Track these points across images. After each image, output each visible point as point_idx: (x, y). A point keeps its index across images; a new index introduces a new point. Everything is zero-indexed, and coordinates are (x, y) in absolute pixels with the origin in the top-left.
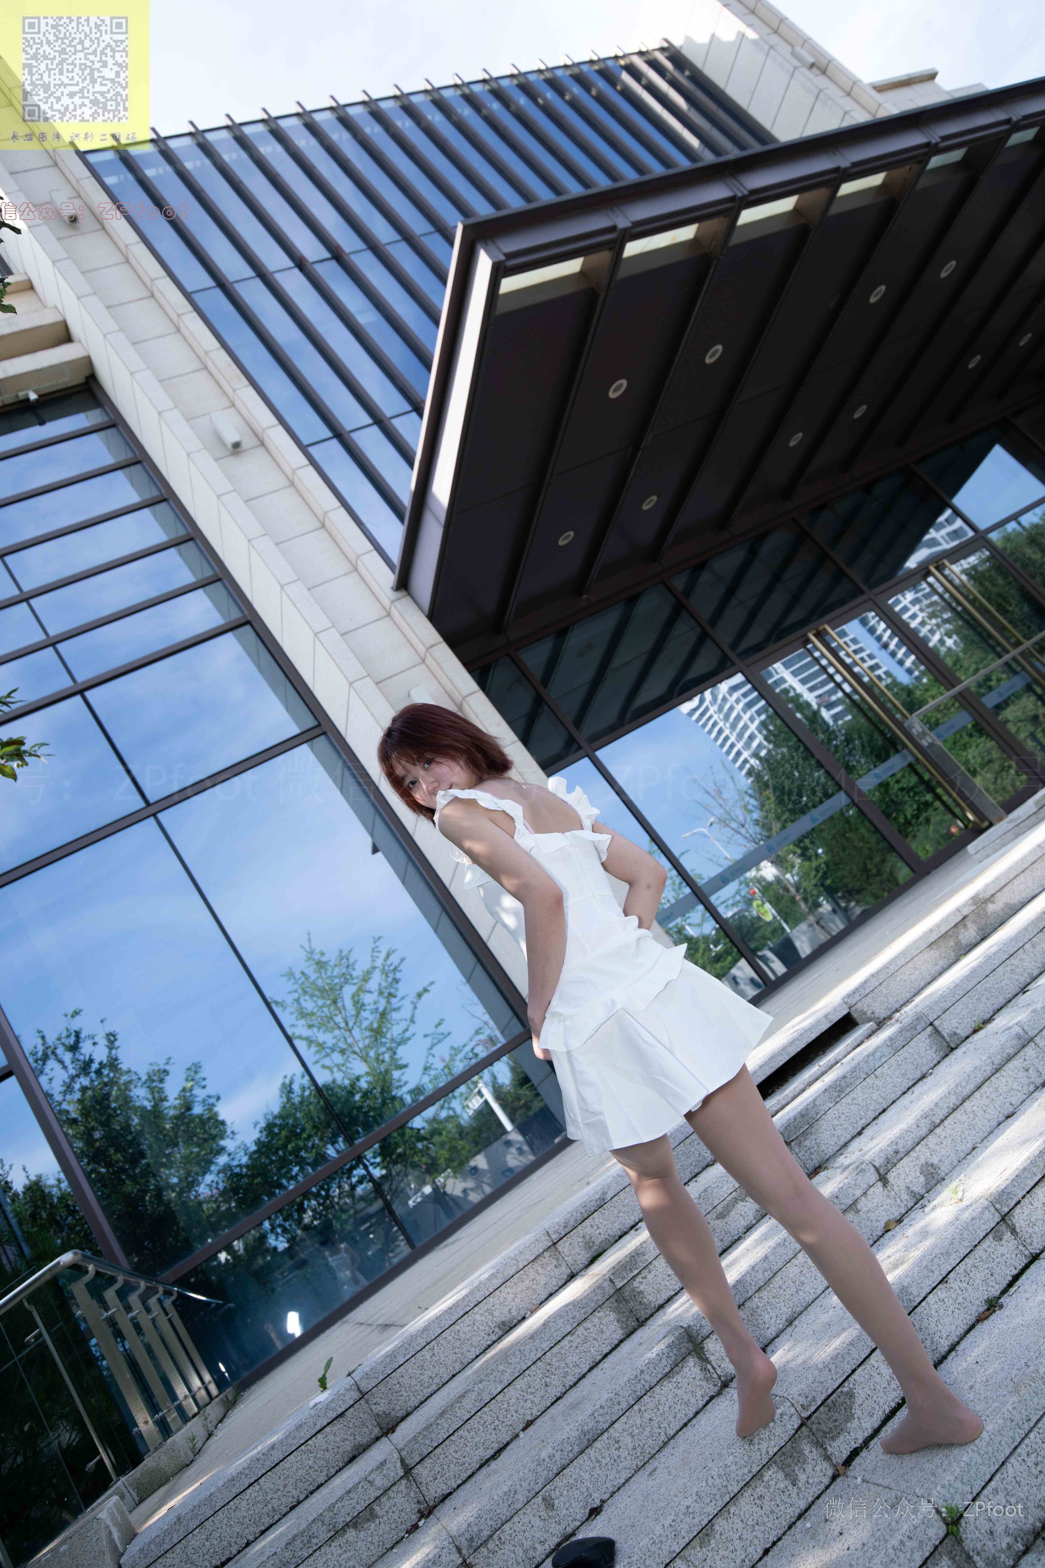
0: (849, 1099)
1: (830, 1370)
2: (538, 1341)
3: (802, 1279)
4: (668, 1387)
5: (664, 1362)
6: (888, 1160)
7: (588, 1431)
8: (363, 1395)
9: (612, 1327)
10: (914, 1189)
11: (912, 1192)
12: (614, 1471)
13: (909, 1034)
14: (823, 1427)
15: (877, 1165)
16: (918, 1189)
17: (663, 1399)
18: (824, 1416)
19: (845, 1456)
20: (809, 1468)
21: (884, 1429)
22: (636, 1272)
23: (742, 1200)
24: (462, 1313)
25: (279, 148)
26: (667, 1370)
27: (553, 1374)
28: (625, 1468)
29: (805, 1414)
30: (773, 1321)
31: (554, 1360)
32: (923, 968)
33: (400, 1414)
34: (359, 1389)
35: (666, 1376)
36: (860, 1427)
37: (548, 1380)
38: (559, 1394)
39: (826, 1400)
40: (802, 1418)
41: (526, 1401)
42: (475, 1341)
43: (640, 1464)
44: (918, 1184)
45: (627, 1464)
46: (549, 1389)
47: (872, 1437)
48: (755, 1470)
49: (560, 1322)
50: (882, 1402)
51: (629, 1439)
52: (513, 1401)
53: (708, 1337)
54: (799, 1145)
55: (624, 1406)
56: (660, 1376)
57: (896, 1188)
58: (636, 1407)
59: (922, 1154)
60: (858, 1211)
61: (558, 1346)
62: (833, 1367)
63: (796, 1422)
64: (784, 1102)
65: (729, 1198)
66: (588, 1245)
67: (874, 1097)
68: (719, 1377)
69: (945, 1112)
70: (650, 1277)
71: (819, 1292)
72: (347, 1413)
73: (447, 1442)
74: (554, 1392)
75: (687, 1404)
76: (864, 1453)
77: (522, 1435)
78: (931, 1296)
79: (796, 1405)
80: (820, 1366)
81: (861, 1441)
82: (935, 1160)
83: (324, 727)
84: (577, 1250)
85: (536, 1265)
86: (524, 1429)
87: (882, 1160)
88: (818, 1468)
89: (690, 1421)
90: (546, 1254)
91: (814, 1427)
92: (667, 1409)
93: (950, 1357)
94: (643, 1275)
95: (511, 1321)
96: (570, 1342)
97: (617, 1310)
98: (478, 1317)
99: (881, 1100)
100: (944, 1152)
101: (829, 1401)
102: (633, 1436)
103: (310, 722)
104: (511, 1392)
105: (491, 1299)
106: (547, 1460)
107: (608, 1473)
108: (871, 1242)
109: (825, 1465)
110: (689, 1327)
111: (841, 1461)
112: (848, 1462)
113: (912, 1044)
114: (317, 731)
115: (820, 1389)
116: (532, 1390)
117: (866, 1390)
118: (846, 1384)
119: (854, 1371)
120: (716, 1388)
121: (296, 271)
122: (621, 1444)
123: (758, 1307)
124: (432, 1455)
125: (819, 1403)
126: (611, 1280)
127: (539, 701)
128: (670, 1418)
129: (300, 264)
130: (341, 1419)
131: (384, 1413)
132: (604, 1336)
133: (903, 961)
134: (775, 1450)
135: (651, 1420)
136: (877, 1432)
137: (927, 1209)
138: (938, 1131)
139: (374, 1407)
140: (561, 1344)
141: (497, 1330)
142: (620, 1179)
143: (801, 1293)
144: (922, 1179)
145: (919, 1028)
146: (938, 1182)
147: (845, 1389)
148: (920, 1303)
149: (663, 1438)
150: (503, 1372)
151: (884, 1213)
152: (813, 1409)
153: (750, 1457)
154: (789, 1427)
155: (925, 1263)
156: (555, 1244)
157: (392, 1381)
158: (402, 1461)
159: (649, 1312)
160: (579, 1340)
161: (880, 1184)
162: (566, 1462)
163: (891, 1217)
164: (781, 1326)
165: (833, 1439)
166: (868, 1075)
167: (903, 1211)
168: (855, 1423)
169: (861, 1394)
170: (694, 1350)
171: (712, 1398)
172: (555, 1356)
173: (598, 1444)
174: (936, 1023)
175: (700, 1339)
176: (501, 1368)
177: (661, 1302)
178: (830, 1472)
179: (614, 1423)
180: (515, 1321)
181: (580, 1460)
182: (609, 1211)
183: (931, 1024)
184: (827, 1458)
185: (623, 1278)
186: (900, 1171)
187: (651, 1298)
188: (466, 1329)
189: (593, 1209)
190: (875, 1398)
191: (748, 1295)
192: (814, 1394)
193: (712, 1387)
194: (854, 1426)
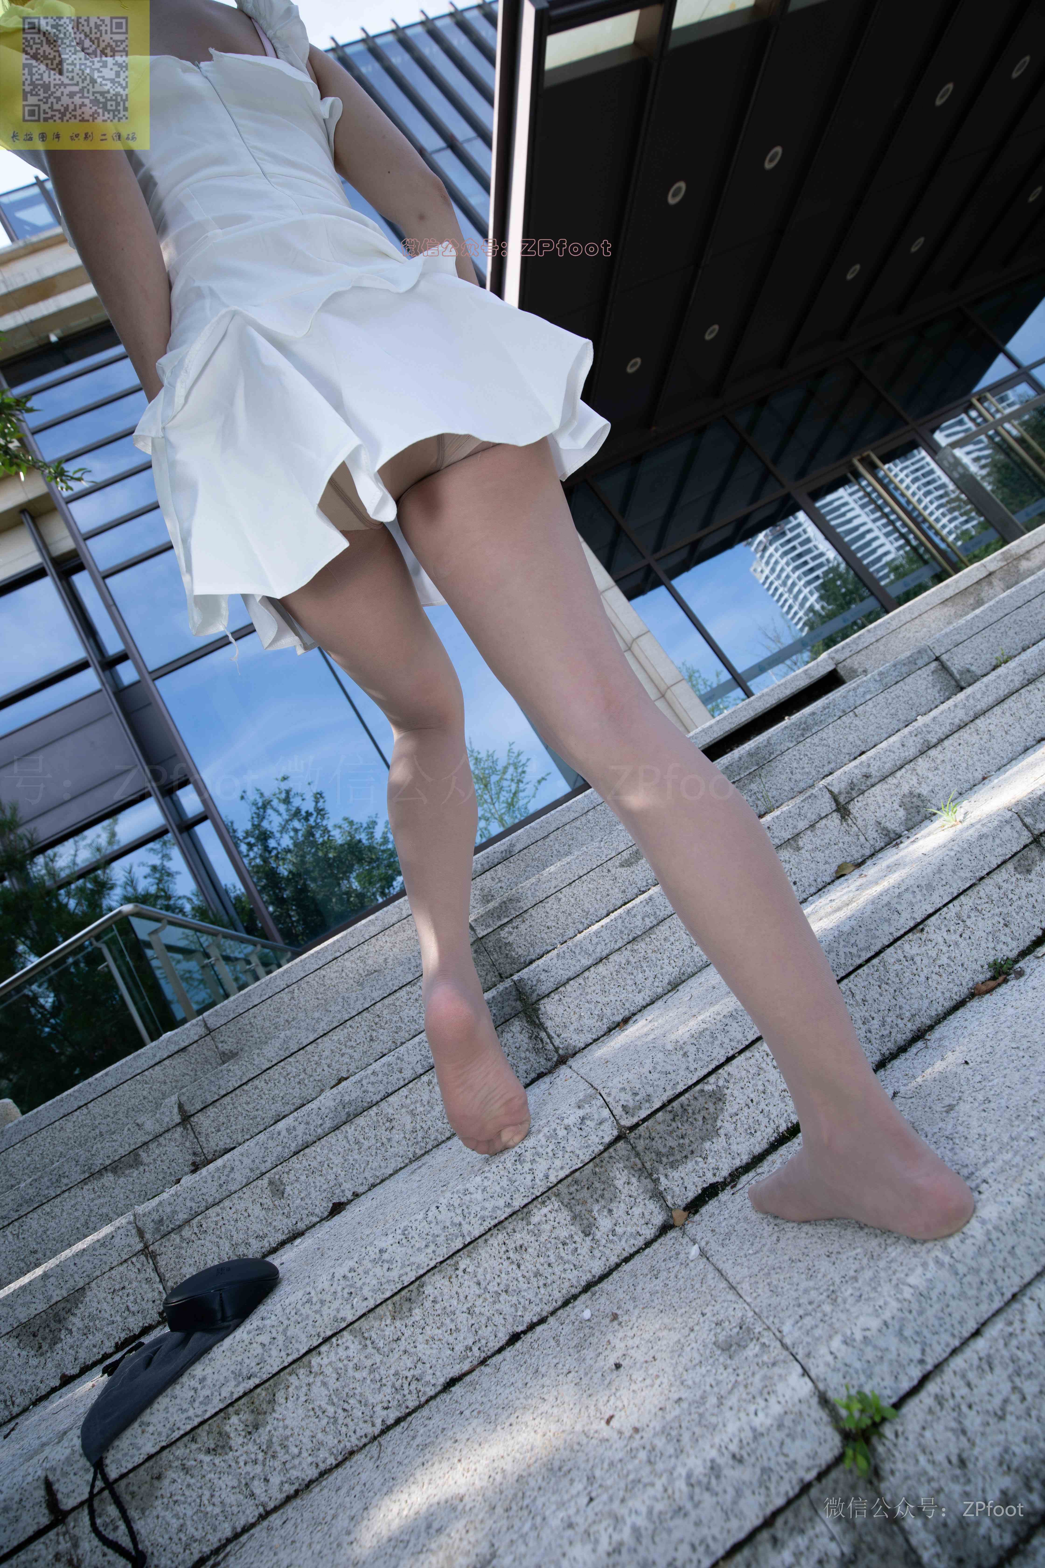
0: (816, 739)
1: (685, 1055)
2: (367, 989)
6: (852, 786)
7: (350, 1103)
8: (210, 1031)
10: (888, 825)
11: (885, 829)
12: (380, 1157)
13: (905, 669)
14: (658, 1145)
15: (836, 790)
16: (893, 825)
18: (661, 1128)
19: (691, 1195)
20: (619, 1210)
21: (770, 1158)
22: (506, 920)
24: (330, 958)
27: (381, 1027)
28: (396, 1155)
29: (627, 1122)
30: (648, 983)
31: (385, 1012)
32: (933, 625)
34: (206, 1025)
36: (728, 1149)
37: (374, 1034)
39: (670, 1101)
40: (620, 1127)
41: (343, 1055)
43: (419, 1152)
44: (895, 820)
45: (401, 1150)
46: (374, 1045)
47: (747, 1168)
48: (517, 1203)
49: (399, 970)
50: (774, 1112)
51: (408, 1119)
52: (327, 1053)
53: (548, 995)
55: (408, 1074)
57: (860, 822)
58: (425, 1078)
59: (905, 781)
60: (798, 849)
61: (393, 997)
62: (692, 1050)
63: (609, 1133)
67: (851, 739)
68: (557, 1049)
69: (946, 729)
70: (523, 927)
72: (190, 1048)
73: (237, 1091)
74: (379, 1047)
76: (724, 1196)
78: (891, 950)
79: (613, 1105)
80: (670, 1047)
81: (725, 1173)
82: (924, 790)
86: (333, 1087)
87: (843, 785)
88: (637, 1211)
91: (641, 1145)
93: (913, 1050)
94: (514, 924)
96: (408, 994)
98: (348, 964)
99: (859, 743)
100: (938, 780)
101: (675, 1104)
102: (414, 1115)
104: (326, 1043)
105: (365, 947)
107: (370, 1159)
109: (652, 1206)
110: (521, 980)
111: (682, 1202)
112: (694, 1206)
113: (909, 680)
115: (662, 1083)
116: (354, 1044)
117: (748, 1091)
118: (712, 1079)
119: (729, 1060)
120: (549, 1064)
122: (394, 1123)
123: (628, 962)
124: (217, 1104)
125: (657, 1105)
127: (618, 530)
130: (182, 1054)
131: (231, 1052)
134: (562, 1174)
136: (757, 1160)
137: (901, 846)
138: (932, 753)
139: (220, 1045)
140: (397, 995)
142: (532, 832)
144: (902, 813)
145: (920, 663)
146: (926, 818)
147: (709, 1088)
148: (868, 960)
150: (318, 1020)
151: (837, 853)
152: (643, 1114)
153: (512, 1182)
154: (594, 1139)
155: (886, 899)
158: (181, 1106)
160: (420, 992)
161: (836, 816)
162: (310, 1139)
163: (848, 860)
164: (660, 990)
165: (674, 1165)
166: (845, 713)
167: (867, 852)
168: (719, 1143)
169: (736, 1097)
170: (525, 1011)
171: (541, 1076)
172: (388, 1006)
173: (361, 1121)
174: (944, 658)
175: (534, 997)
178: (659, 1219)
179: (389, 1095)
181: (332, 1138)
182: (512, 864)
183: (937, 659)
184: (658, 1195)
185: (488, 926)
186: (870, 801)
187: (520, 951)
188: (333, 975)
189: (496, 861)
190: (762, 1105)
191: (619, 945)
192: (650, 1090)
193: (543, 1062)
194: (716, 1147)
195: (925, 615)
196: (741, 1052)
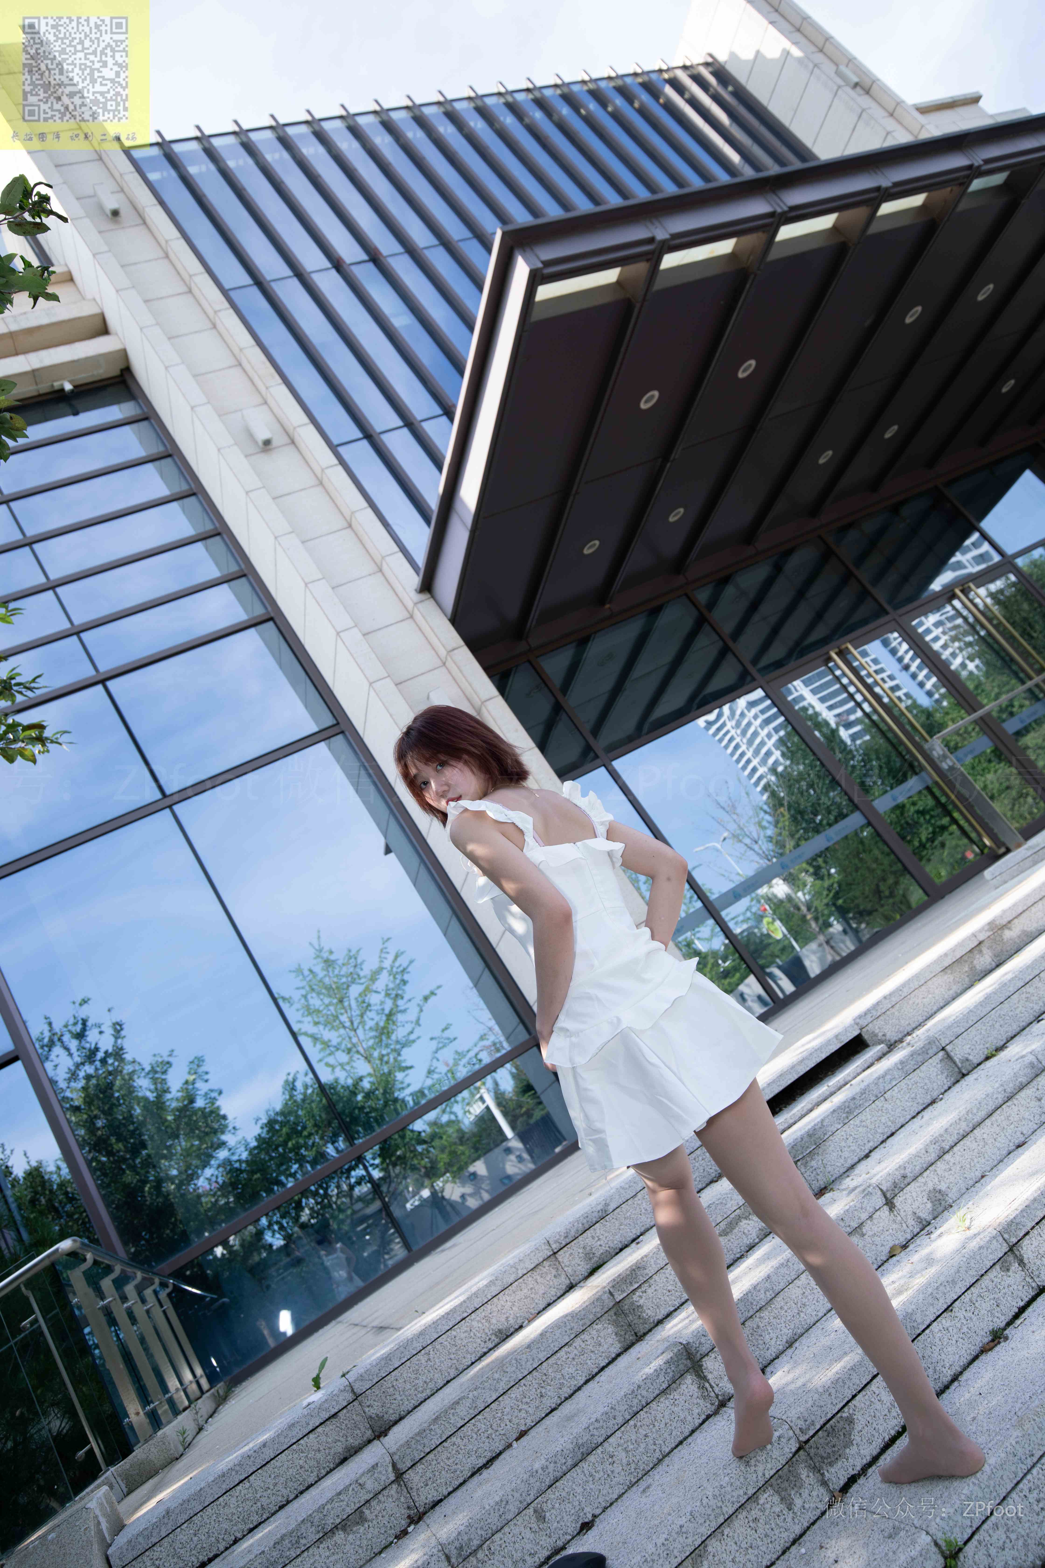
0: (857, 1121)
1: (830, 1394)
2: (534, 1351)
3: (804, 1300)
4: (664, 1403)
5: (662, 1378)
6: (895, 1185)
8: (357, 1397)
9: (610, 1340)
10: (921, 1214)
11: (919, 1218)
12: (607, 1486)
13: (920, 1058)
14: (821, 1452)
15: (884, 1189)
16: (925, 1215)
17: (659, 1416)
18: (822, 1441)
19: (842, 1482)
20: (805, 1493)
21: (883, 1457)
22: (636, 1286)
23: (746, 1218)
24: (459, 1319)
25: (321, 150)
26: (664, 1386)
27: (549, 1384)
28: (619, 1484)
29: (803, 1438)
30: (773, 1342)
31: (550, 1370)
32: (937, 991)
33: (394, 1418)
34: (353, 1390)
35: (664, 1392)
36: (859, 1453)
37: (543, 1390)
38: (553, 1406)
39: (825, 1424)
40: (800, 1442)
41: (520, 1410)
42: (471, 1347)
43: (634, 1480)
44: (925, 1210)
45: (621, 1479)
46: (544, 1400)
47: (870, 1464)
48: (751, 1492)
49: (558, 1332)
50: (881, 1429)
51: (624, 1454)
52: (508, 1410)
53: (707, 1355)
54: (805, 1165)
55: (620, 1420)
56: (657, 1392)
57: (902, 1213)
58: (632, 1423)
59: (930, 1180)
60: (863, 1235)
61: (555, 1357)
62: (833, 1391)
63: (794, 1446)
64: (791, 1121)
65: (733, 1216)
66: (588, 1256)
67: (883, 1121)
68: (717, 1396)
69: (954, 1138)
70: (650, 1291)
71: (820, 1314)
72: (340, 1414)
73: (439, 1448)
74: (549, 1403)
75: (683, 1421)
76: (861, 1481)
77: (515, 1444)
78: (935, 1324)
79: (794, 1428)
80: (820, 1390)
81: (859, 1468)
82: (943, 1187)
83: (342, 726)
84: (577, 1261)
85: (536, 1275)
86: (517, 1439)
87: (889, 1184)
88: (814, 1494)
89: (685, 1438)
90: (546, 1264)
91: (812, 1451)
92: (662, 1425)
93: (953, 1387)
94: (643, 1289)
95: (508, 1329)
96: (567, 1353)
97: (616, 1323)
98: (475, 1324)
99: (890, 1123)
100: (952, 1179)
101: (828, 1426)
102: (627, 1452)
103: (329, 721)
104: (506, 1401)
105: (488, 1306)
106: (540, 1471)
107: (601, 1487)
108: (875, 1266)
109: (822, 1490)
110: (688, 1343)
111: (838, 1487)
112: (845, 1489)
113: (923, 1068)
114: (336, 730)
115: (819, 1413)
116: (527, 1400)
117: (866, 1416)
118: (846, 1409)
119: (854, 1397)
120: (713, 1408)
121: (333, 272)
122: (615, 1459)
123: (758, 1327)
124: (424, 1461)
125: (818, 1427)
126: (611, 1293)
128: (666, 1435)
129: (338, 265)
130: (333, 1420)
131: (377, 1415)
132: (601, 1349)
133: (916, 984)
134: (772, 1473)
135: (646, 1436)
136: (875, 1459)
137: (933, 1236)
138: (947, 1157)
139: (367, 1410)
140: (558, 1355)
141: (493, 1337)
142: (622, 1191)
143: (802, 1315)
144: (929, 1205)
145: (931, 1052)
146: (945, 1209)
147: (845, 1415)
148: (924, 1331)
149: (658, 1455)
150: (499, 1380)
151: (889, 1238)
152: (811, 1433)
153: (746, 1479)
154: (787, 1450)
155: (930, 1290)
156: (555, 1253)
157: (386, 1384)
158: (394, 1465)
159: (647, 1327)
160: (576, 1352)
161: (886, 1208)
162: (559, 1475)
163: (897, 1242)
164: (781, 1348)
165: (831, 1464)
166: (877, 1098)
167: (909, 1236)
168: (853, 1450)
169: (860, 1420)
170: (693, 1367)
171: (708, 1417)
172: (552, 1366)
173: (592, 1458)
174: (948, 1048)
175: (698, 1356)
176: (496, 1376)
177: (660, 1317)
178: (826, 1498)
179: (609, 1437)
180: (512, 1330)
181: (573, 1473)
182: (610, 1224)
183: (943, 1049)
184: (824, 1483)
185: (623, 1291)
186: (907, 1196)
187: (650, 1313)
188: (463, 1336)
189: (594, 1220)
190: (874, 1425)
191: (751, 1313)
192: (813, 1418)
193: (709, 1406)
194: (852, 1452)
195: (930, 983)
196: (860, 1391)
